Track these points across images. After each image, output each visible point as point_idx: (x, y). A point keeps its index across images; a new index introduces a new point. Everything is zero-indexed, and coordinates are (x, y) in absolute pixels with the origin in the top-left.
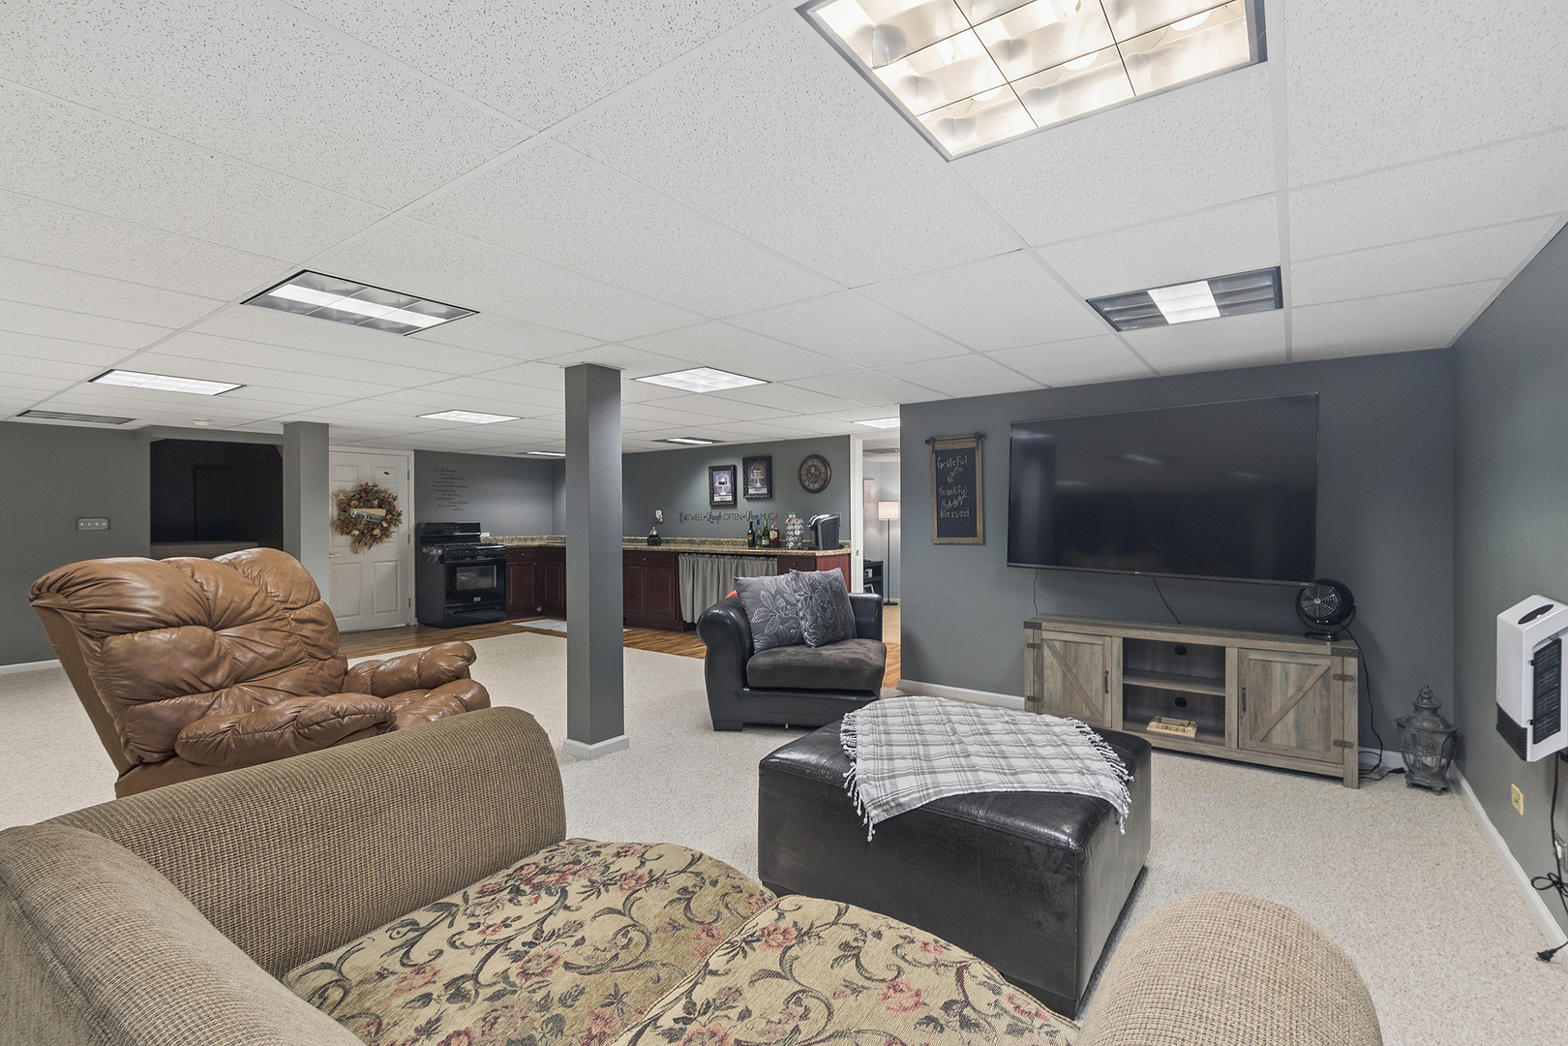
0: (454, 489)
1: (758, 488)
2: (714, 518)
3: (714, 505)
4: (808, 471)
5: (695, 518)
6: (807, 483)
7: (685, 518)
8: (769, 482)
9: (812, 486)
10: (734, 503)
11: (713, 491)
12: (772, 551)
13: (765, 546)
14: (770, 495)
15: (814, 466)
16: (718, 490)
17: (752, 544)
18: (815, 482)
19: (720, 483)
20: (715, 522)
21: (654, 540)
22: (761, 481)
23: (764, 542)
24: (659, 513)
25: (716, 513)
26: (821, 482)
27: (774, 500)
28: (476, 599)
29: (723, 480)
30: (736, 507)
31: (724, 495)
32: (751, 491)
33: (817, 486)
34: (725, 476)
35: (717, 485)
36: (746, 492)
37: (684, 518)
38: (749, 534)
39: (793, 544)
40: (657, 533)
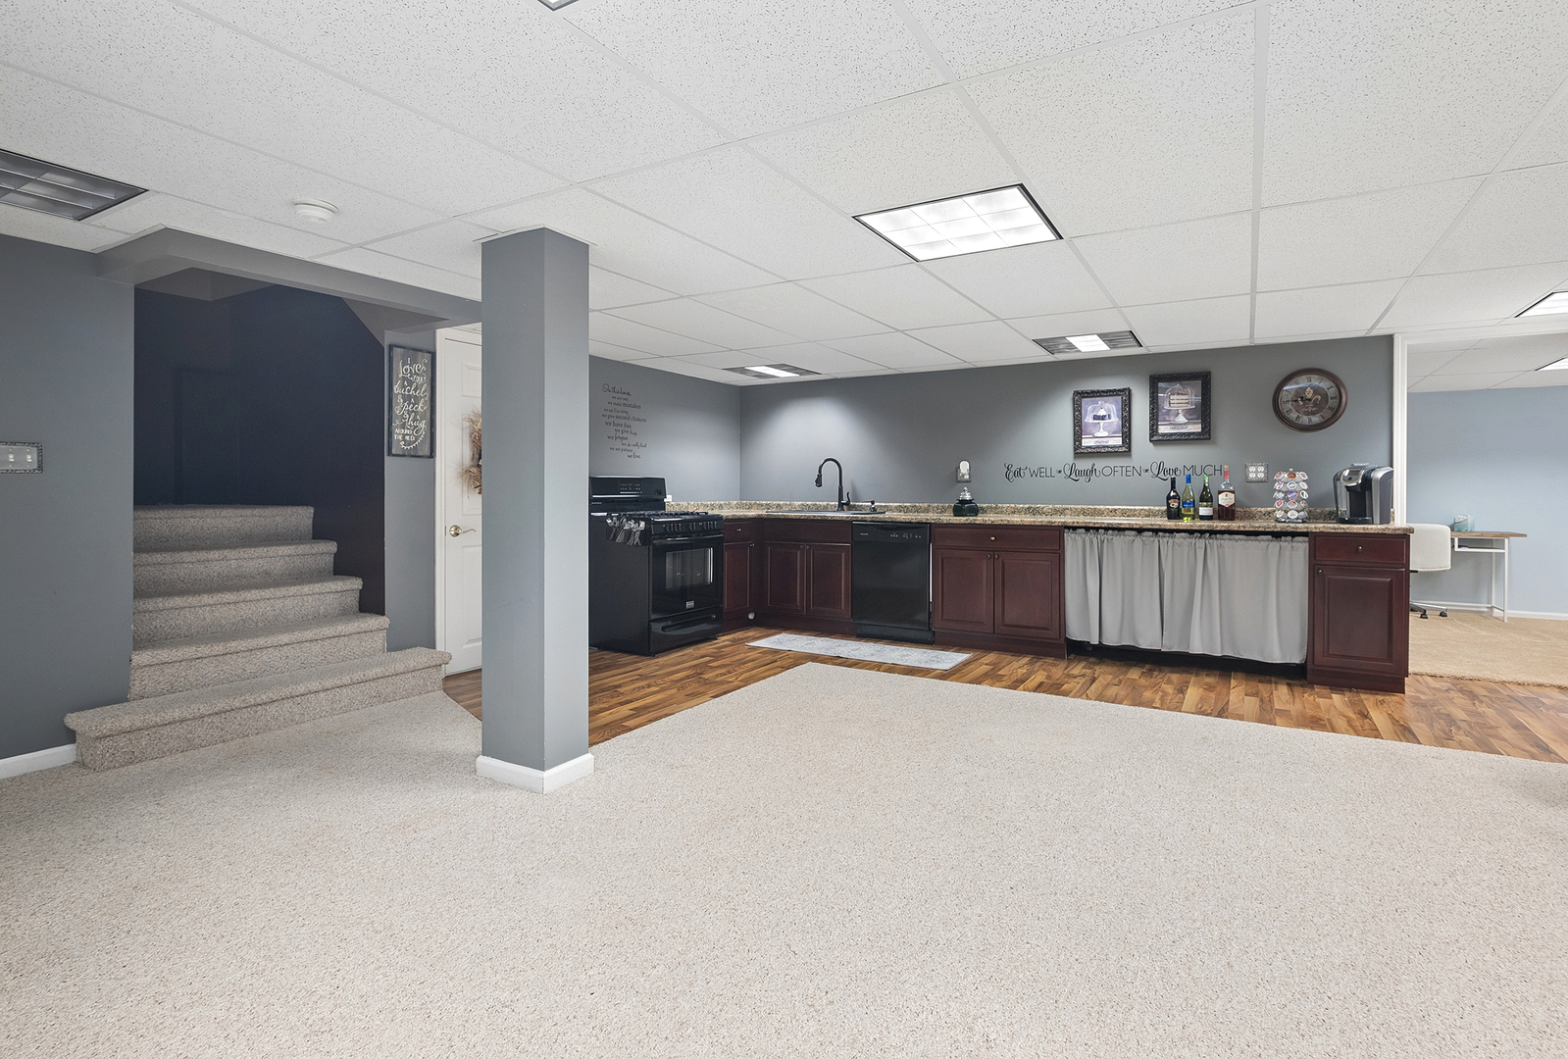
0: (628, 423)
1: (1180, 422)
2: (1080, 473)
3: (1080, 452)
5: (1038, 473)
6: (1293, 415)
7: (1018, 473)
8: (1204, 412)
9: (1304, 420)
10: (1126, 449)
11: (1078, 432)
13: (1203, 518)
14: (1205, 436)
16: (1090, 429)
17: (1174, 514)
18: (1313, 413)
19: (1096, 417)
20: (1082, 479)
21: (962, 507)
22: (1188, 413)
23: (1204, 511)
24: (964, 467)
25: (1084, 465)
26: (1328, 414)
27: (1214, 443)
28: (690, 604)
29: (1102, 413)
30: (1130, 456)
31: (1103, 433)
32: (1163, 429)
33: (1316, 419)
34: (1107, 405)
35: (1088, 419)
36: (1153, 431)
37: (1013, 473)
38: (1169, 498)
39: (1291, 514)
40: (968, 497)
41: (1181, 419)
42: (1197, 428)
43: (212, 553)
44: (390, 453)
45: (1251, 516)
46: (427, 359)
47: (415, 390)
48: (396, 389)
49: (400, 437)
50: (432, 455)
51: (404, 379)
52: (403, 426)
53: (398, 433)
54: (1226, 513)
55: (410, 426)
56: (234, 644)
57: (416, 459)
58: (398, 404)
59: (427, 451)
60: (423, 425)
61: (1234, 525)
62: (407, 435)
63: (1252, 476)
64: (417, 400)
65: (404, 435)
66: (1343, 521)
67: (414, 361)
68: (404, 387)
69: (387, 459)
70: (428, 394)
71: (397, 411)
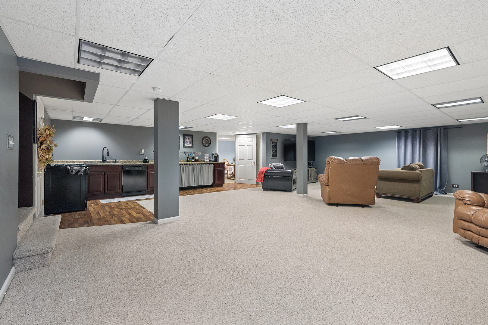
1: (188, 144)
4: (206, 140)
6: (204, 144)
8: (192, 142)
9: (206, 145)
12: (196, 163)
14: (192, 147)
15: (207, 140)
17: (188, 161)
21: (146, 161)
24: (143, 151)
27: (194, 148)
32: (185, 145)
33: (208, 145)
38: (187, 158)
39: (207, 161)
40: (147, 158)
41: (188, 143)
42: (191, 145)
45: (199, 161)
54: (196, 161)
61: (198, 163)
63: (199, 154)
66: (214, 161)
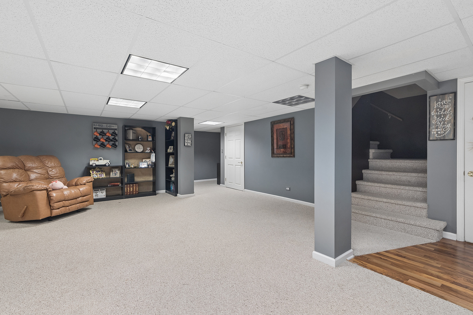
43: (390, 172)
44: (429, 140)
46: (451, 96)
47: (444, 112)
48: (432, 113)
49: (435, 133)
50: (454, 138)
51: (437, 108)
52: (437, 128)
53: (434, 131)
55: (441, 127)
56: (370, 197)
57: (445, 141)
58: (434, 119)
59: (451, 137)
60: (449, 126)
62: (439, 131)
64: (445, 116)
65: (437, 132)
67: (443, 99)
68: (437, 111)
69: (428, 142)
70: (452, 112)
71: (433, 122)
